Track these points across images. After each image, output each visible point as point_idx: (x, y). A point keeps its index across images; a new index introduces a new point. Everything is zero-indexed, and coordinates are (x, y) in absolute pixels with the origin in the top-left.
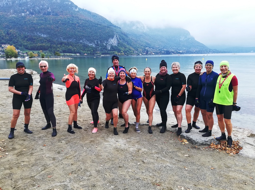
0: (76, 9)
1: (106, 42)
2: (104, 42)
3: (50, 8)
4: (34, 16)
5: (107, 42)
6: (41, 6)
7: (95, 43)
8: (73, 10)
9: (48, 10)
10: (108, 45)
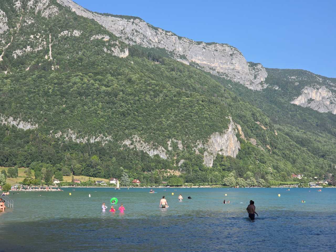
0: (121, 52)
1: (200, 146)
2: (196, 147)
3: (50, 53)
4: (6, 72)
5: (203, 144)
6: (28, 47)
7: (166, 148)
8: (115, 56)
9: (46, 57)
10: (206, 153)
